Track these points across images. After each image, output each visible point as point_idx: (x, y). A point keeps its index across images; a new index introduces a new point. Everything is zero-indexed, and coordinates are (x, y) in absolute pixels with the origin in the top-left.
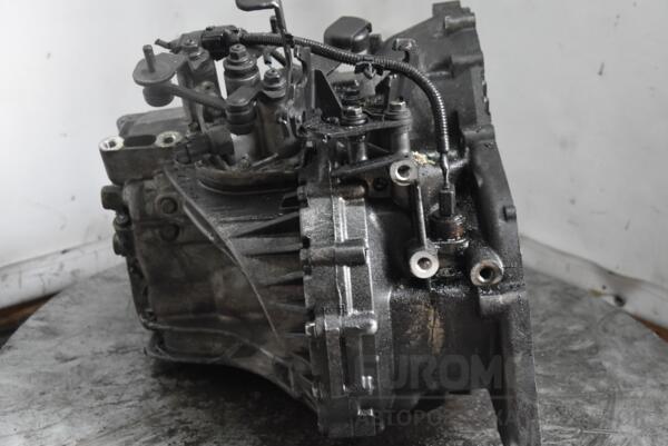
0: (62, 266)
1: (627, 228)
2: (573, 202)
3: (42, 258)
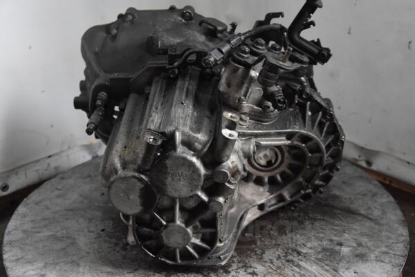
0: (49, 165)
1: (370, 122)
3: (37, 161)
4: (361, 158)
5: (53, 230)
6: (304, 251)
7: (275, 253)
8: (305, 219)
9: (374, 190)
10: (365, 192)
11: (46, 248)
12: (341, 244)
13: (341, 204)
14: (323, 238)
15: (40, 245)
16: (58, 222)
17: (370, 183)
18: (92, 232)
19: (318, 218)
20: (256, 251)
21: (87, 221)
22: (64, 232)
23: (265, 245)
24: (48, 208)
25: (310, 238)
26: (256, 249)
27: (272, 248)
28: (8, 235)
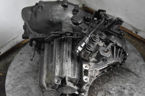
0: (14, 42)
1: (138, 19)
2: (126, 11)
3: (10, 42)
4: (134, 30)
5: (22, 84)
6: (111, 92)
7: (101, 94)
8: (112, 75)
9: (138, 57)
10: (134, 59)
11: (21, 94)
12: (124, 89)
13: (125, 66)
14: (118, 85)
15: (19, 92)
16: (23, 79)
17: (136, 54)
18: (36, 84)
19: (117, 74)
20: (95, 93)
21: (34, 79)
22: (26, 85)
23: (98, 90)
24: (18, 72)
25: (114, 85)
26: (95, 92)
27: (101, 91)
28: (7, 87)
